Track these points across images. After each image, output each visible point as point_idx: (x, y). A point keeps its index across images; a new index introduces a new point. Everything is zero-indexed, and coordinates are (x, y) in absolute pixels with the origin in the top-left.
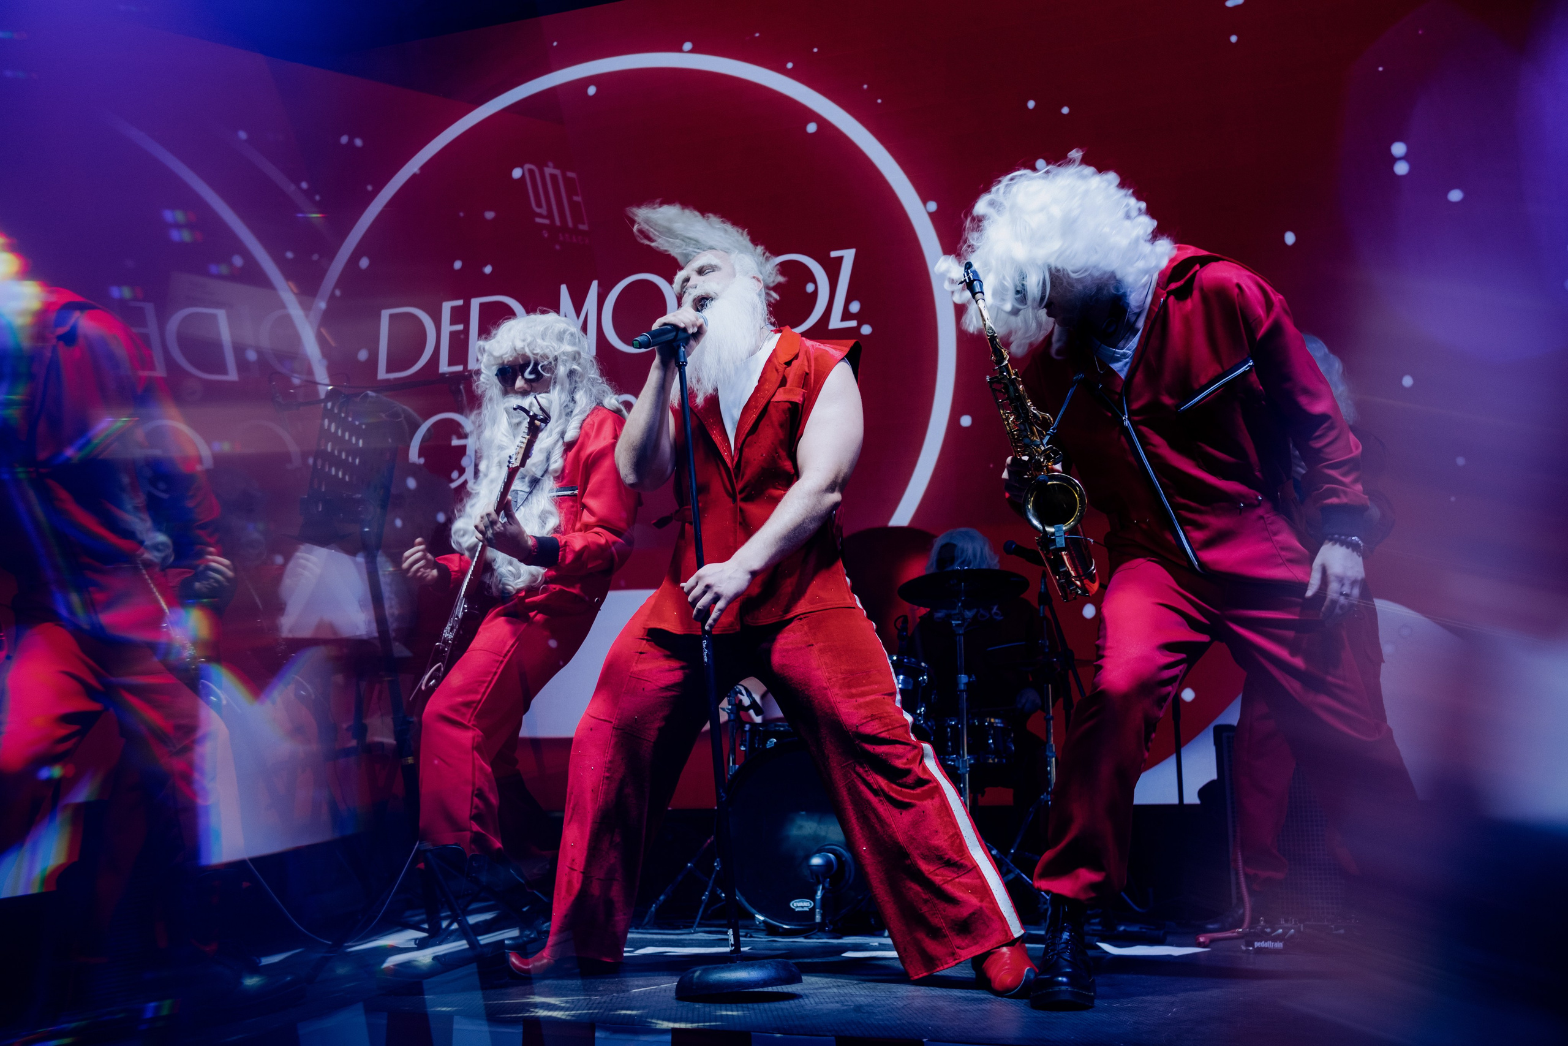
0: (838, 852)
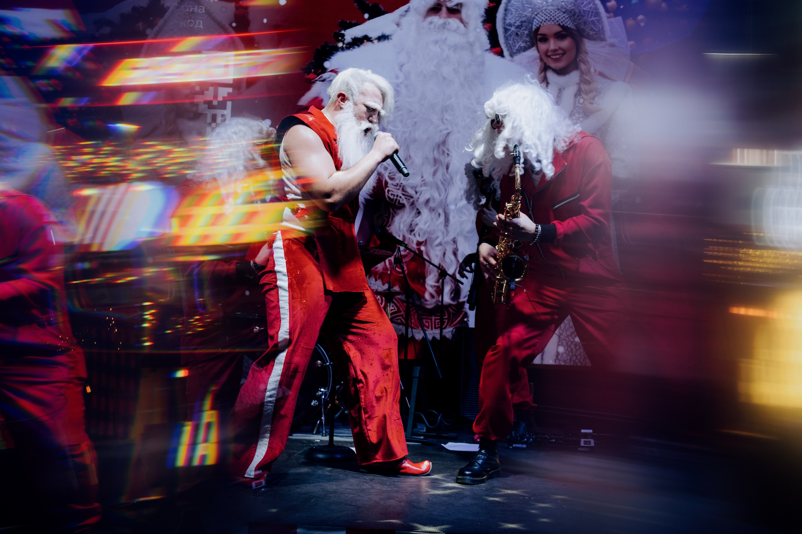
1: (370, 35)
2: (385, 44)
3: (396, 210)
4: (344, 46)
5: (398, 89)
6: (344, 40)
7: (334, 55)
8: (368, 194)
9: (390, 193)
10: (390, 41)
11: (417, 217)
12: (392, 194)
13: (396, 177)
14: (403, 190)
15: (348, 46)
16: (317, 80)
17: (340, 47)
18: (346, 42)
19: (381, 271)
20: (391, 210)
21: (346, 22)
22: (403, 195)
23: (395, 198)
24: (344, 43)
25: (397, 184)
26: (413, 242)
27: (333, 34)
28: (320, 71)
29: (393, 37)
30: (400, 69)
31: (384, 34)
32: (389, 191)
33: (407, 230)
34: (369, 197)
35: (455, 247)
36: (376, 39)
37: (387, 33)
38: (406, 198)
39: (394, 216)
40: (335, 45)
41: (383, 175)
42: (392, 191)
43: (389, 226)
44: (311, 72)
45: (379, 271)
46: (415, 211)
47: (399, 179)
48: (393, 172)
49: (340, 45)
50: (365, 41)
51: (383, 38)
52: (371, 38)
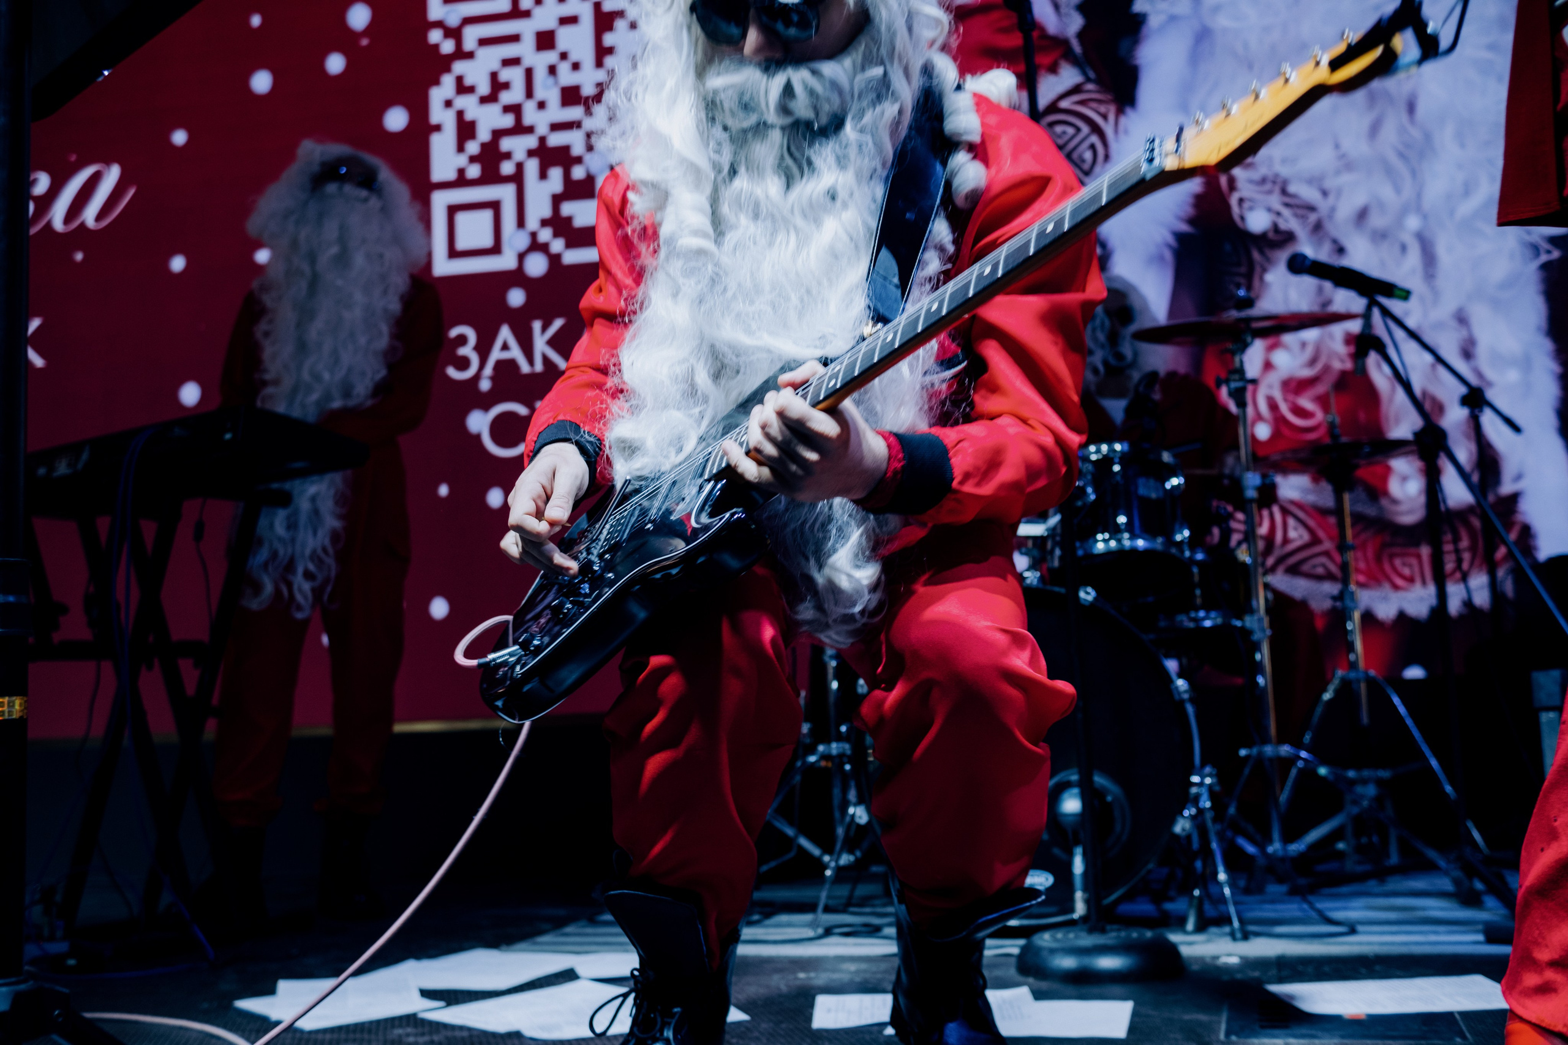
8: (1180, 219)
9: (1245, 206)
13: (1258, 160)
14: (1284, 192)
20: (1256, 255)
22: (1287, 205)
32: (1241, 201)
34: (1184, 228)
35: (1464, 333)
38: (1296, 215)
47: (1267, 164)
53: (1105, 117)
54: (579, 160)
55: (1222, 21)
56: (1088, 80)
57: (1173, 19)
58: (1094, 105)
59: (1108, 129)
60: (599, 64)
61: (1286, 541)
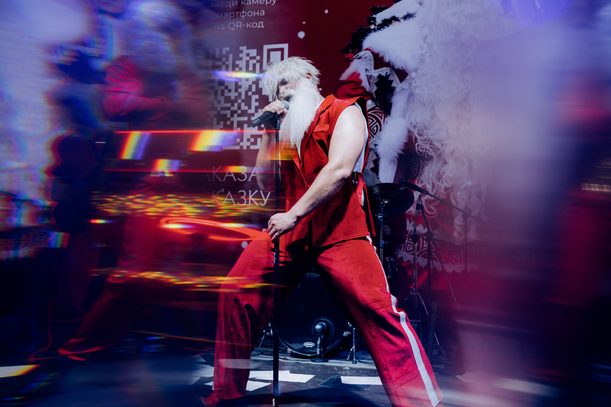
0: (327, 322)
1: (397, 16)
2: (410, 21)
3: (425, 161)
4: (376, 27)
5: (423, 58)
6: (376, 22)
7: (368, 36)
8: (400, 150)
9: (419, 147)
10: (414, 18)
11: (444, 166)
12: (421, 148)
13: (424, 133)
14: (431, 144)
15: (379, 27)
16: (354, 59)
17: (373, 29)
18: (377, 24)
19: (414, 214)
20: (421, 162)
21: (377, 7)
22: (431, 148)
23: (424, 151)
24: (375, 25)
25: (425, 139)
26: (441, 188)
27: (366, 19)
28: (357, 50)
29: (417, 15)
30: (424, 42)
31: (409, 13)
32: (418, 145)
33: (435, 179)
34: (401, 152)
36: (402, 18)
37: (411, 12)
38: (433, 151)
39: (424, 167)
40: (368, 27)
41: (413, 132)
42: (421, 145)
43: (420, 176)
44: (349, 52)
45: (412, 214)
46: (442, 161)
47: (426, 135)
48: (421, 129)
49: (372, 27)
50: (393, 21)
51: (408, 16)
52: (398, 18)
53: (381, 118)
54: (229, 119)
55: (417, 91)
56: (377, 106)
57: (403, 89)
58: (378, 114)
59: (382, 122)
60: (236, 90)
61: (423, 247)
